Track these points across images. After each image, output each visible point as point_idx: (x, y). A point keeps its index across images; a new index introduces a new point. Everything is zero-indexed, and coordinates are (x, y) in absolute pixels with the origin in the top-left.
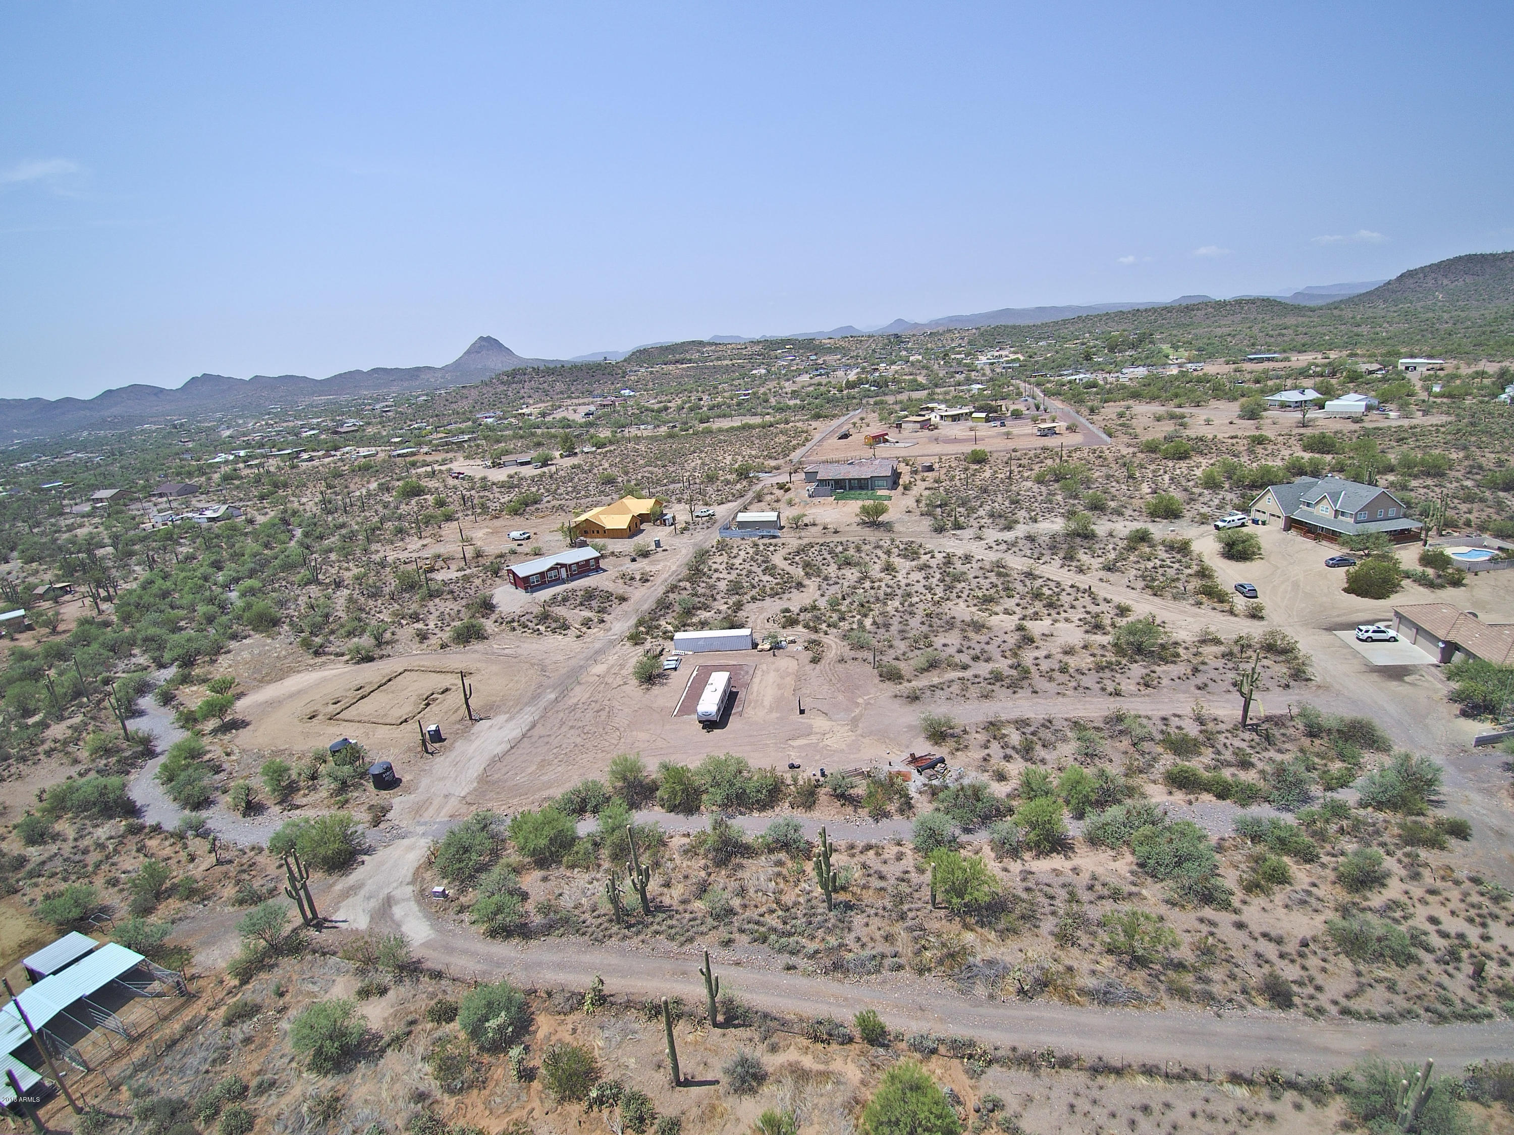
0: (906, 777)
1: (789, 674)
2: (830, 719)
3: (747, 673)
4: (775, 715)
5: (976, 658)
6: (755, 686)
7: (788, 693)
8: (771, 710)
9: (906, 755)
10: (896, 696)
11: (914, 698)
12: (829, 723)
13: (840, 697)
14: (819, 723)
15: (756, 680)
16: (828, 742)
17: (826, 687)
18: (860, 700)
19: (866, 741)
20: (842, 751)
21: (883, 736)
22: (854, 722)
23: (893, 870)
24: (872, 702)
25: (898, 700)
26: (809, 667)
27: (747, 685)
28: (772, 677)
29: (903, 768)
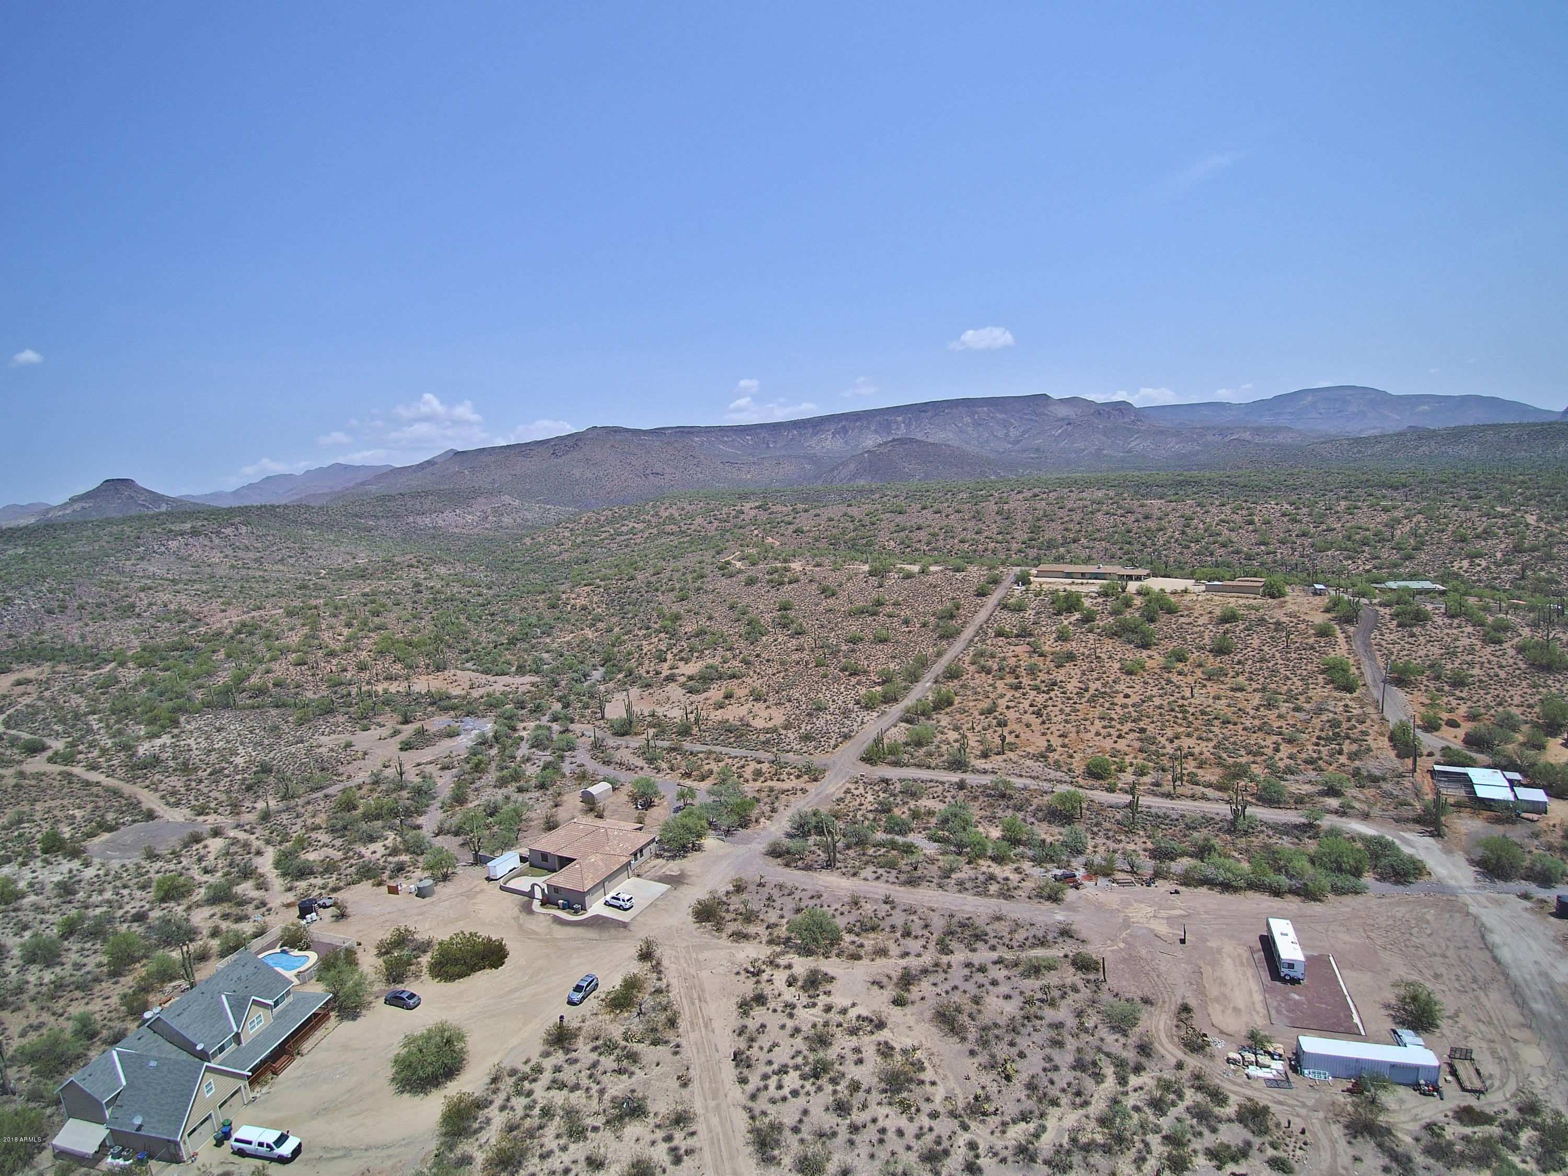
0: (1085, 878)
1: (1217, 1000)
2: (1151, 930)
3: (1279, 1012)
4: (1213, 944)
5: (982, 969)
6: (1254, 986)
7: (1207, 970)
8: (1219, 951)
9: (1082, 892)
10: (1083, 941)
11: (1066, 933)
12: (1152, 927)
13: (1144, 952)
14: (1162, 928)
15: (1258, 997)
16: (1149, 909)
17: (1163, 968)
18: (1122, 945)
19: (1115, 907)
20: (1136, 901)
21: (1099, 907)
22: (1127, 924)
23: (1100, 840)
24: (1109, 942)
25: (1081, 937)
26: (1192, 1002)
27: (1266, 990)
28: (1240, 1000)
29: (1086, 883)
